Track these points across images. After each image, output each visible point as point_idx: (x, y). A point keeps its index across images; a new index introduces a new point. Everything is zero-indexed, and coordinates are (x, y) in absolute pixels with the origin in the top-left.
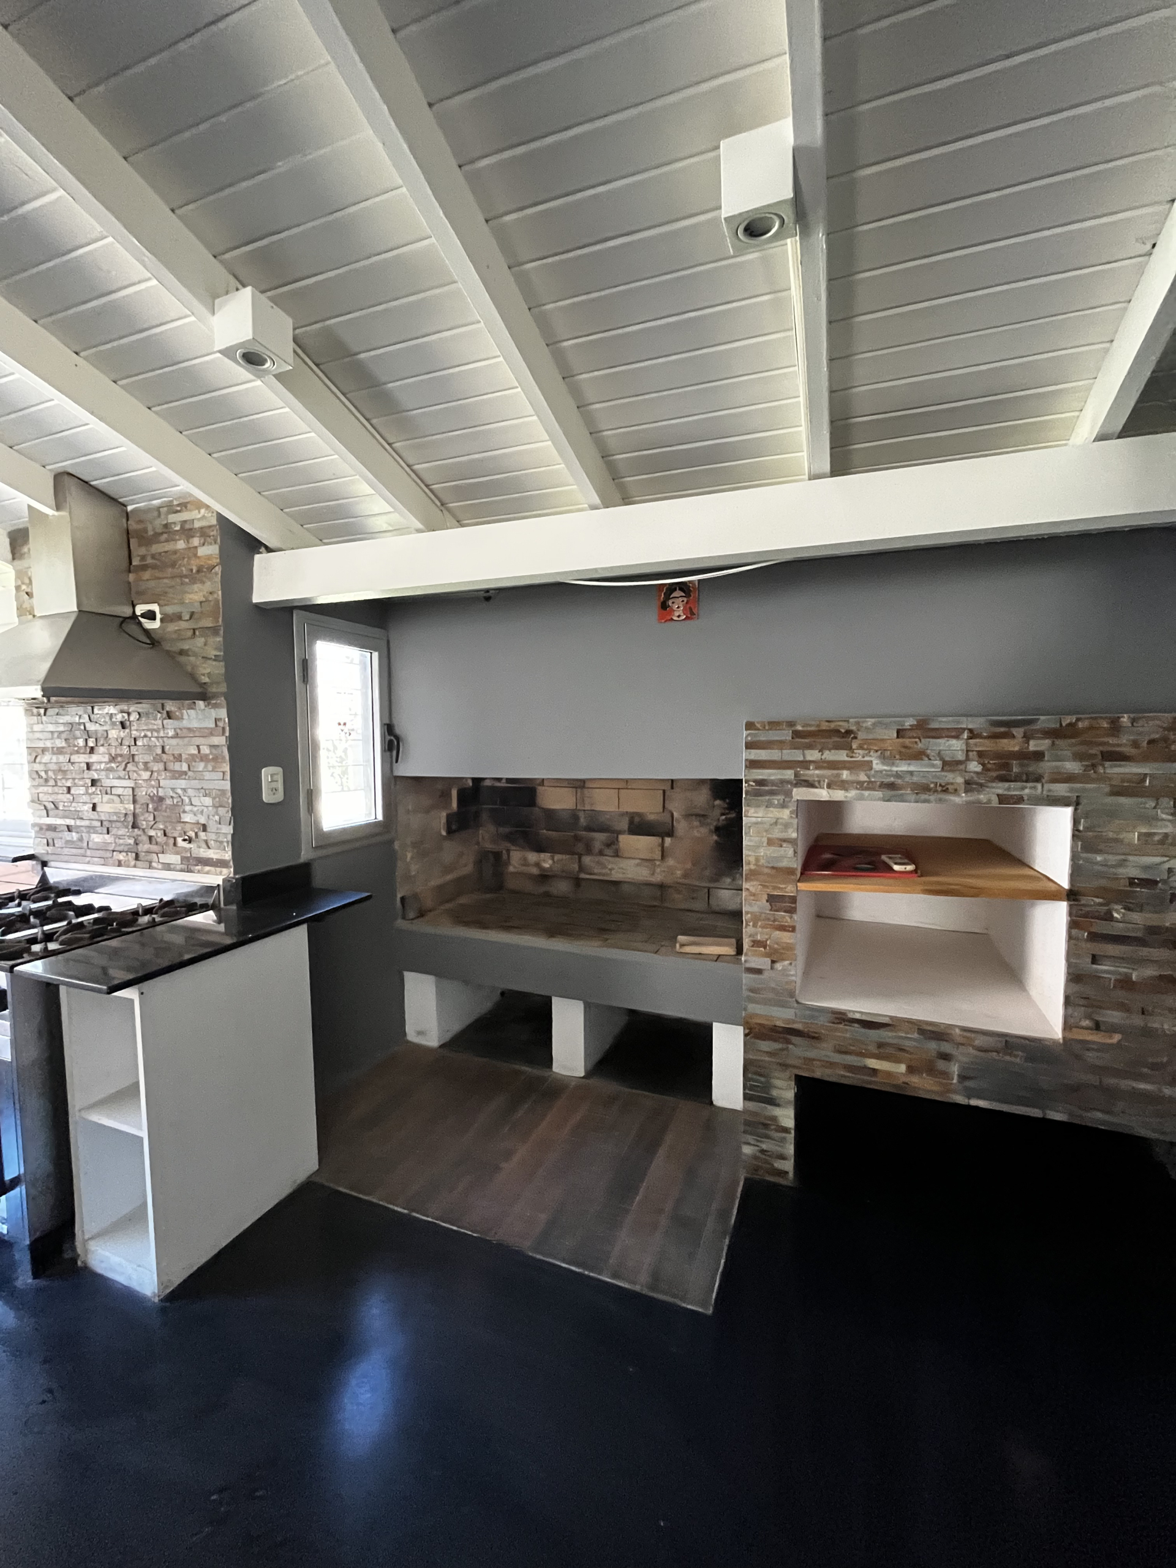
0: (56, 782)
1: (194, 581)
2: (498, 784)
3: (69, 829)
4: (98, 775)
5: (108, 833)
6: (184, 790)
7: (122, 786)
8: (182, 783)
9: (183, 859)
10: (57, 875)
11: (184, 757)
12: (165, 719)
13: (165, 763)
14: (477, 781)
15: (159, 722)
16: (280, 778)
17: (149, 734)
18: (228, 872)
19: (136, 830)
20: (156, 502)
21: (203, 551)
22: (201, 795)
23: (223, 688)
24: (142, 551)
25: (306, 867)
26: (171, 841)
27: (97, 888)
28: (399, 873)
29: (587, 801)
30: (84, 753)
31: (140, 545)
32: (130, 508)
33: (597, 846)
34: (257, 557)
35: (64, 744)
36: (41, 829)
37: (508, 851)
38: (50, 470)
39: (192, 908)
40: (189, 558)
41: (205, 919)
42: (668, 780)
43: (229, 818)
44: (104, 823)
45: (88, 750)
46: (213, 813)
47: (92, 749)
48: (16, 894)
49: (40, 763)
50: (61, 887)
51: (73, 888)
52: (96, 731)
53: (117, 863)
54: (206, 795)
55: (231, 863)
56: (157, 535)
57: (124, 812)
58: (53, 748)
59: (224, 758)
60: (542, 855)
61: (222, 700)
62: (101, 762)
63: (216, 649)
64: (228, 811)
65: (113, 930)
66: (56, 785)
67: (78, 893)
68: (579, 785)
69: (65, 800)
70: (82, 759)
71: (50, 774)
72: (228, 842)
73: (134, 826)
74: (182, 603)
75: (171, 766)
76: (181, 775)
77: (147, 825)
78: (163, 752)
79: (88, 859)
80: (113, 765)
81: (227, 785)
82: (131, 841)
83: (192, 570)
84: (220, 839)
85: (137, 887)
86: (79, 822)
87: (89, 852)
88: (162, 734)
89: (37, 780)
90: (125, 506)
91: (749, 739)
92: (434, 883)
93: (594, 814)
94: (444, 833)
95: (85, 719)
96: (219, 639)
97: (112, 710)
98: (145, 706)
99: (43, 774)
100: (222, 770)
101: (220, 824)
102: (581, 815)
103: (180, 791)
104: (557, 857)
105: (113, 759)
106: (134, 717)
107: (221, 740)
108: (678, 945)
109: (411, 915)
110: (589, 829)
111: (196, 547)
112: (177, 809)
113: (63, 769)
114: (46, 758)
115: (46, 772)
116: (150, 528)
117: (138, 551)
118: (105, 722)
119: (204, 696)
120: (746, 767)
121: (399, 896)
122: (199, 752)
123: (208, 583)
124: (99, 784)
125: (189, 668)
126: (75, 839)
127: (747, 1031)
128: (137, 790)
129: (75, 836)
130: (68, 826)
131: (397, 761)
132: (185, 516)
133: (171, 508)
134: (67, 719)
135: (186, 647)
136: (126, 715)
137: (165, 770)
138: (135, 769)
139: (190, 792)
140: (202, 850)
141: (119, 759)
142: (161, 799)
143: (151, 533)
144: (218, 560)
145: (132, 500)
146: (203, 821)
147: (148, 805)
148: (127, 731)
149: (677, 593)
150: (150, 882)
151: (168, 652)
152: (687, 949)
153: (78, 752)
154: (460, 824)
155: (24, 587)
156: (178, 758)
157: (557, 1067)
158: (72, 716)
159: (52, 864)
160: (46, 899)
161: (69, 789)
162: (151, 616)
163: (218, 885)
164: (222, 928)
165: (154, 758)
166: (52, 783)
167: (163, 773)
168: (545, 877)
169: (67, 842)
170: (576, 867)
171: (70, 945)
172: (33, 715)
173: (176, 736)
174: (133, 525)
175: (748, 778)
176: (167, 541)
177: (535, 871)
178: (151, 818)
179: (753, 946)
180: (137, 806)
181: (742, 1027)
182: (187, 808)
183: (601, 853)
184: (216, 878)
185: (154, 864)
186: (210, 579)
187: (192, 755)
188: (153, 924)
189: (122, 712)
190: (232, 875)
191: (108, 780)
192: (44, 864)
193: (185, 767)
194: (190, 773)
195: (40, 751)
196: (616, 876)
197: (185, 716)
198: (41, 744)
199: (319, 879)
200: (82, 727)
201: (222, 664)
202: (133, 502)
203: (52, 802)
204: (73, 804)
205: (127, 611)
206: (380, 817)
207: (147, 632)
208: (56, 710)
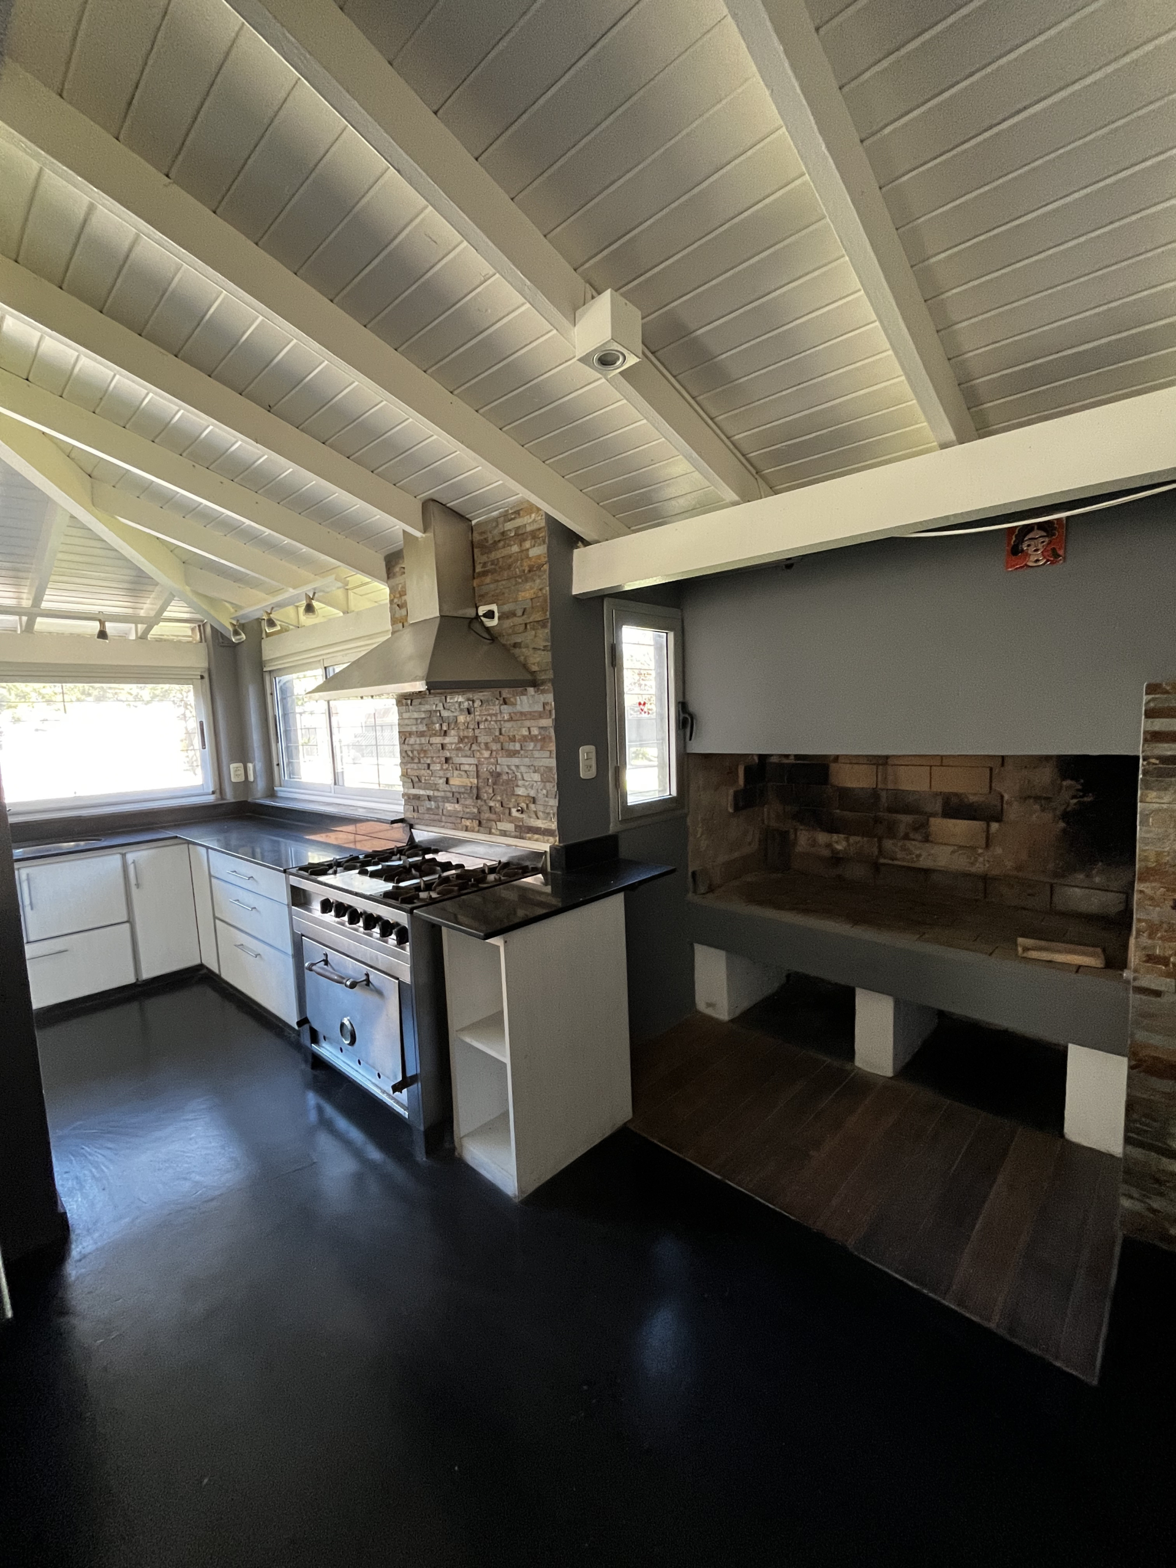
0: (419, 760)
1: (526, 581)
2: (786, 761)
3: (429, 798)
4: (450, 753)
5: (458, 802)
6: (517, 767)
7: (467, 763)
8: (515, 761)
9: (516, 827)
10: (421, 835)
11: (517, 737)
12: (502, 705)
13: (502, 743)
14: (763, 758)
15: (497, 707)
16: (593, 756)
17: (489, 718)
18: (554, 841)
19: (479, 801)
20: (495, 514)
21: (534, 552)
22: (531, 771)
23: (550, 675)
24: (484, 558)
25: (614, 839)
26: (507, 811)
27: (451, 848)
28: (690, 848)
29: (890, 778)
30: (440, 736)
31: (482, 554)
32: (474, 522)
33: (902, 829)
34: (576, 551)
35: (425, 729)
36: (409, 798)
37: (796, 830)
38: (420, 499)
39: (526, 871)
40: (522, 560)
41: (534, 880)
42: (998, 756)
43: (554, 794)
44: (456, 794)
45: (443, 734)
46: (541, 787)
47: (445, 731)
48: (395, 850)
49: (408, 744)
50: (424, 846)
51: (433, 848)
52: (448, 717)
53: (464, 828)
54: (535, 772)
55: (557, 833)
56: (495, 543)
57: (470, 785)
58: (417, 732)
59: (550, 738)
60: (835, 837)
61: (548, 686)
62: (452, 744)
63: (546, 640)
64: (554, 786)
65: (473, 885)
66: (419, 762)
67: (436, 851)
68: (881, 762)
69: (426, 775)
70: (437, 740)
71: (415, 752)
72: (554, 815)
73: (478, 797)
74: (516, 601)
75: (506, 745)
76: (513, 754)
77: (488, 798)
78: (501, 734)
79: (443, 824)
80: (461, 745)
81: (553, 763)
82: (475, 810)
83: (524, 571)
84: (547, 811)
85: (480, 850)
86: (436, 794)
87: (443, 818)
88: (499, 718)
89: (406, 758)
90: (471, 521)
91: (1152, 705)
92: (722, 858)
93: (898, 794)
94: (731, 810)
95: (440, 707)
96: (547, 630)
97: (460, 699)
98: (485, 694)
99: (410, 753)
100: (549, 749)
101: (547, 797)
102: (884, 794)
103: (513, 768)
104: (852, 839)
105: (461, 740)
106: (477, 703)
107: (548, 722)
108: (1020, 949)
109: (702, 889)
110: (890, 810)
111: (528, 550)
112: (512, 783)
113: (424, 749)
114: (412, 740)
115: (412, 752)
116: (490, 536)
117: (480, 559)
118: (456, 709)
119: (535, 684)
120: (1145, 740)
121: (690, 870)
122: (530, 733)
123: (538, 581)
124: (451, 762)
125: (522, 658)
126: (433, 807)
127: (1134, 1063)
128: (480, 767)
129: (433, 804)
130: (428, 796)
131: (690, 739)
132: (518, 522)
133: (507, 517)
134: (427, 707)
135: (519, 640)
136: (471, 703)
137: (502, 749)
138: (479, 749)
139: (523, 769)
140: (532, 820)
141: (466, 740)
142: (499, 775)
143: (490, 542)
144: (546, 559)
145: (478, 514)
146: (532, 793)
147: (488, 779)
148: (472, 716)
149: (1036, 534)
150: (491, 846)
151: (504, 645)
152: (1034, 954)
153: (435, 735)
154: (746, 801)
155: (396, 600)
156: (513, 739)
157: (858, 1062)
158: (431, 705)
159: (417, 826)
160: (416, 855)
161: (429, 765)
162: (490, 615)
163: (546, 852)
164: (548, 889)
165: (493, 739)
166: (416, 760)
167: (500, 752)
168: (837, 859)
169: (429, 809)
170: (875, 851)
171: (445, 896)
172: (402, 705)
173: (511, 719)
174: (477, 537)
175: (1148, 753)
176: (504, 547)
177: (826, 853)
178: (491, 791)
179: (1147, 961)
180: (480, 781)
181: (1125, 1060)
182: (520, 783)
183: (906, 837)
184: (544, 846)
185: (493, 831)
186: (539, 576)
187: (524, 737)
188: (499, 883)
189: (468, 700)
190: (557, 843)
191: (458, 759)
192: (411, 827)
193: (517, 746)
194: (522, 752)
195: (408, 735)
196: (925, 863)
197: (519, 702)
198: (408, 729)
199: (625, 851)
200: (438, 714)
201: (550, 653)
202: (479, 516)
203: (417, 776)
204: (432, 778)
205: (470, 612)
206: (674, 793)
207: (487, 629)
208: (420, 700)
